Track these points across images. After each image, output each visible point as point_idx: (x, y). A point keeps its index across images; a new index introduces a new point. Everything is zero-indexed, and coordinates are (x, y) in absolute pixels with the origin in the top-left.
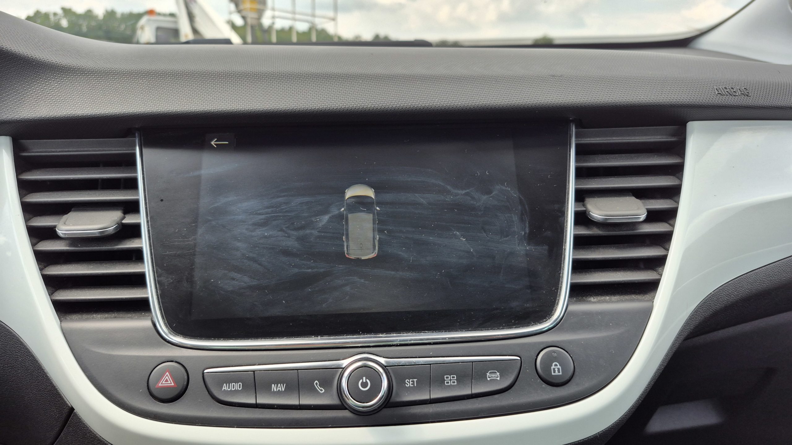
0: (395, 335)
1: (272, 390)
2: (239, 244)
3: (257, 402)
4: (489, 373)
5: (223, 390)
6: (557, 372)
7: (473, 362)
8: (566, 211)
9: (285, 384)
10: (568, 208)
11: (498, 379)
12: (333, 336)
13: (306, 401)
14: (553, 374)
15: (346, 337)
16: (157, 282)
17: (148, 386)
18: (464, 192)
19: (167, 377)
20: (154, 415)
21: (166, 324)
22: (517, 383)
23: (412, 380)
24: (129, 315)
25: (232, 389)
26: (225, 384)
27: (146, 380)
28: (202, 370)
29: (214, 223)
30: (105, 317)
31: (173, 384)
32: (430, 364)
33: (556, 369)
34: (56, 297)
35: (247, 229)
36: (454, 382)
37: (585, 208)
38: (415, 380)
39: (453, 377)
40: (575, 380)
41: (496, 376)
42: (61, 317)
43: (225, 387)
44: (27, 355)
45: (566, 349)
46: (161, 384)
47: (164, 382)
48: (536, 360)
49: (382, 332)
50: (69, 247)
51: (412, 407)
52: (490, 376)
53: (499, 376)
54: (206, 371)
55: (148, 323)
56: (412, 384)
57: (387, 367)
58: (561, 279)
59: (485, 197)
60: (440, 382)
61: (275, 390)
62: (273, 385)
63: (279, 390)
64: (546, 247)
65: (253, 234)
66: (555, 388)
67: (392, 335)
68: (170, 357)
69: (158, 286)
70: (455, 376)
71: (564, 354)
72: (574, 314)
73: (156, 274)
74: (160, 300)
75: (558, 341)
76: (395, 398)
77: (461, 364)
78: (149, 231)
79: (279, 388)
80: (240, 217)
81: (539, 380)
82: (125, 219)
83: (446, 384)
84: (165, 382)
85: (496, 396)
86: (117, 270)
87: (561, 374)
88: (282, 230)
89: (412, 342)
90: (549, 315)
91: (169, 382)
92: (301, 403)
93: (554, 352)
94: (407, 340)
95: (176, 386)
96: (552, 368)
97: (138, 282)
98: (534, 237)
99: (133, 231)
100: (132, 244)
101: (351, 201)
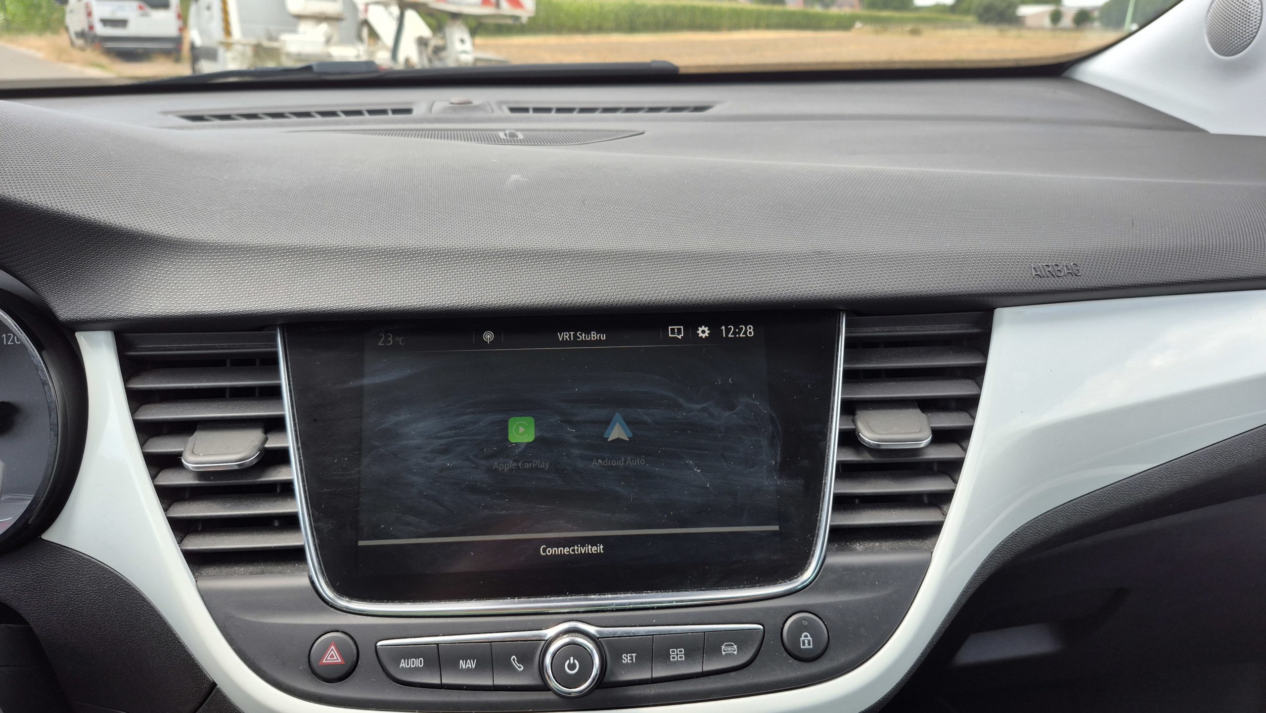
0: (610, 596)
1: (461, 667)
2: (415, 478)
3: (443, 682)
4: (725, 646)
5: (401, 666)
6: (806, 644)
7: (705, 632)
8: (829, 433)
9: (475, 660)
10: (831, 429)
11: (736, 653)
12: (533, 597)
13: (500, 681)
14: (802, 647)
15: (549, 599)
16: (313, 529)
17: (309, 662)
18: (700, 407)
19: (332, 652)
20: (318, 698)
21: (327, 582)
22: (758, 658)
23: (630, 654)
24: (280, 568)
25: (412, 666)
26: (403, 660)
27: (307, 655)
28: (374, 642)
29: (382, 450)
30: (249, 571)
31: (340, 661)
32: (653, 635)
33: (806, 641)
34: (186, 546)
35: (424, 458)
36: (681, 657)
37: (855, 425)
38: (634, 655)
39: (680, 651)
40: (830, 653)
41: (733, 649)
42: (195, 571)
43: (402, 664)
44: (152, 614)
45: (819, 615)
46: (326, 660)
47: (328, 659)
48: (782, 628)
49: (594, 593)
50: (198, 481)
51: (629, 687)
52: (725, 649)
53: (736, 649)
54: (379, 644)
55: (305, 582)
56: (630, 660)
57: (600, 639)
58: (818, 523)
59: (727, 414)
60: (664, 657)
61: (464, 667)
62: (461, 661)
63: (468, 667)
64: (801, 481)
65: (433, 464)
66: (804, 664)
67: (606, 596)
68: (335, 625)
69: (315, 534)
70: (683, 649)
71: (817, 622)
72: (832, 569)
73: (311, 518)
74: (319, 552)
75: (810, 605)
76: (610, 678)
77: (690, 635)
78: (300, 461)
79: (469, 664)
80: (414, 442)
81: (785, 654)
82: (268, 441)
83: (671, 659)
84: (330, 657)
85: (732, 674)
86: (261, 510)
87: (811, 647)
88: (468, 459)
89: (631, 606)
90: (802, 570)
91: (336, 658)
92: (495, 683)
93: (805, 619)
94: (625, 604)
95: (344, 663)
96: (801, 639)
97: (290, 522)
98: (785, 468)
99: (280, 457)
100: (279, 475)
101: (556, 419)
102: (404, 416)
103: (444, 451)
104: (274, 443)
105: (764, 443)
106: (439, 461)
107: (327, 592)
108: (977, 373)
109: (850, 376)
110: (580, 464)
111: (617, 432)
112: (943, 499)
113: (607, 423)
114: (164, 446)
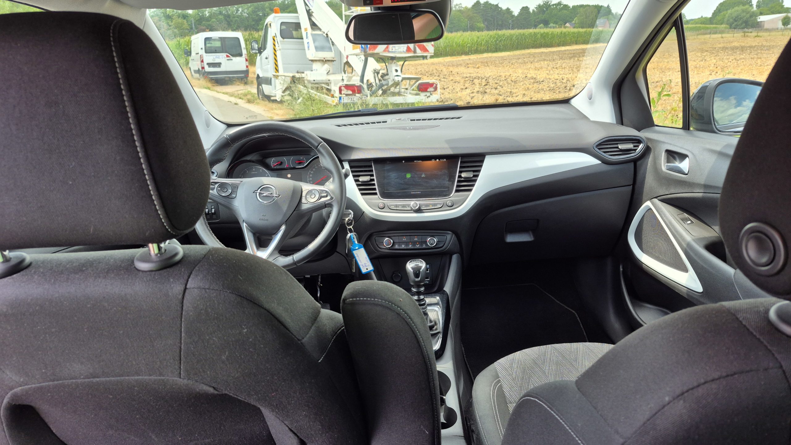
0: (421, 198)
1: (399, 207)
2: (393, 182)
4: (438, 205)
10: (456, 175)
12: (410, 199)
14: (449, 205)
15: (412, 199)
17: (378, 206)
19: (381, 205)
20: (380, 211)
22: (443, 206)
24: (374, 195)
26: (391, 206)
29: (388, 179)
30: (370, 196)
32: (427, 203)
34: (361, 192)
35: (394, 180)
37: (460, 174)
39: (431, 205)
40: (453, 206)
41: (440, 205)
42: (362, 196)
48: (447, 203)
50: (362, 183)
51: (423, 210)
54: (388, 204)
55: (377, 197)
56: (424, 207)
58: (453, 188)
60: (429, 206)
64: (451, 182)
66: (450, 207)
68: (382, 202)
69: (379, 190)
71: (452, 201)
72: (455, 195)
73: (378, 188)
74: (379, 192)
75: (451, 199)
76: (420, 209)
77: (433, 203)
78: (376, 180)
79: (401, 207)
80: (392, 177)
81: (447, 206)
85: (439, 209)
86: (371, 187)
87: (451, 205)
88: (400, 180)
90: (450, 195)
92: (404, 209)
94: (423, 199)
95: (383, 207)
97: (375, 189)
98: (449, 180)
99: (373, 180)
100: (373, 182)
101: (414, 174)
102: (391, 173)
103: (397, 178)
104: (372, 178)
105: (446, 177)
106: (396, 180)
107: (380, 197)
108: (481, 166)
109: (461, 167)
110: (418, 180)
111: (423, 176)
112: (473, 185)
113: (422, 174)
114: (357, 178)
